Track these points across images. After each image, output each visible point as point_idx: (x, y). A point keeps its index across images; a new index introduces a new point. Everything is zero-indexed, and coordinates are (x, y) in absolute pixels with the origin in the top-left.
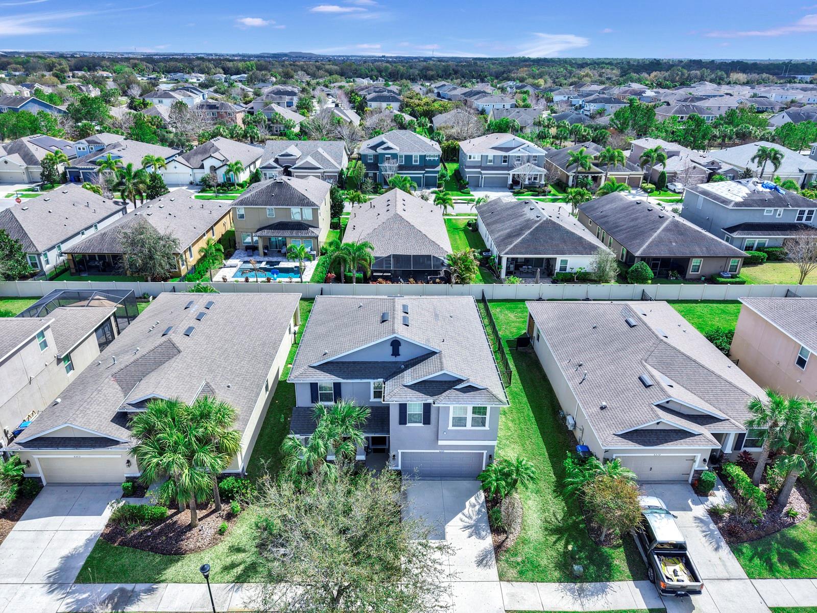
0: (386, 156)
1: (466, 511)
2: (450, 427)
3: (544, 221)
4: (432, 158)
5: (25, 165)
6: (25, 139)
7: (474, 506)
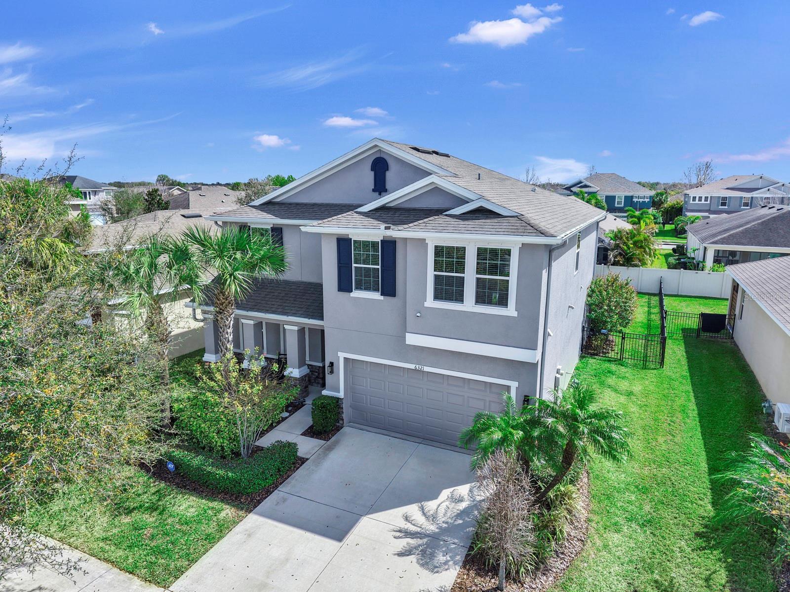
1: (431, 505)
2: (430, 302)
4: (641, 200)
7: (461, 500)
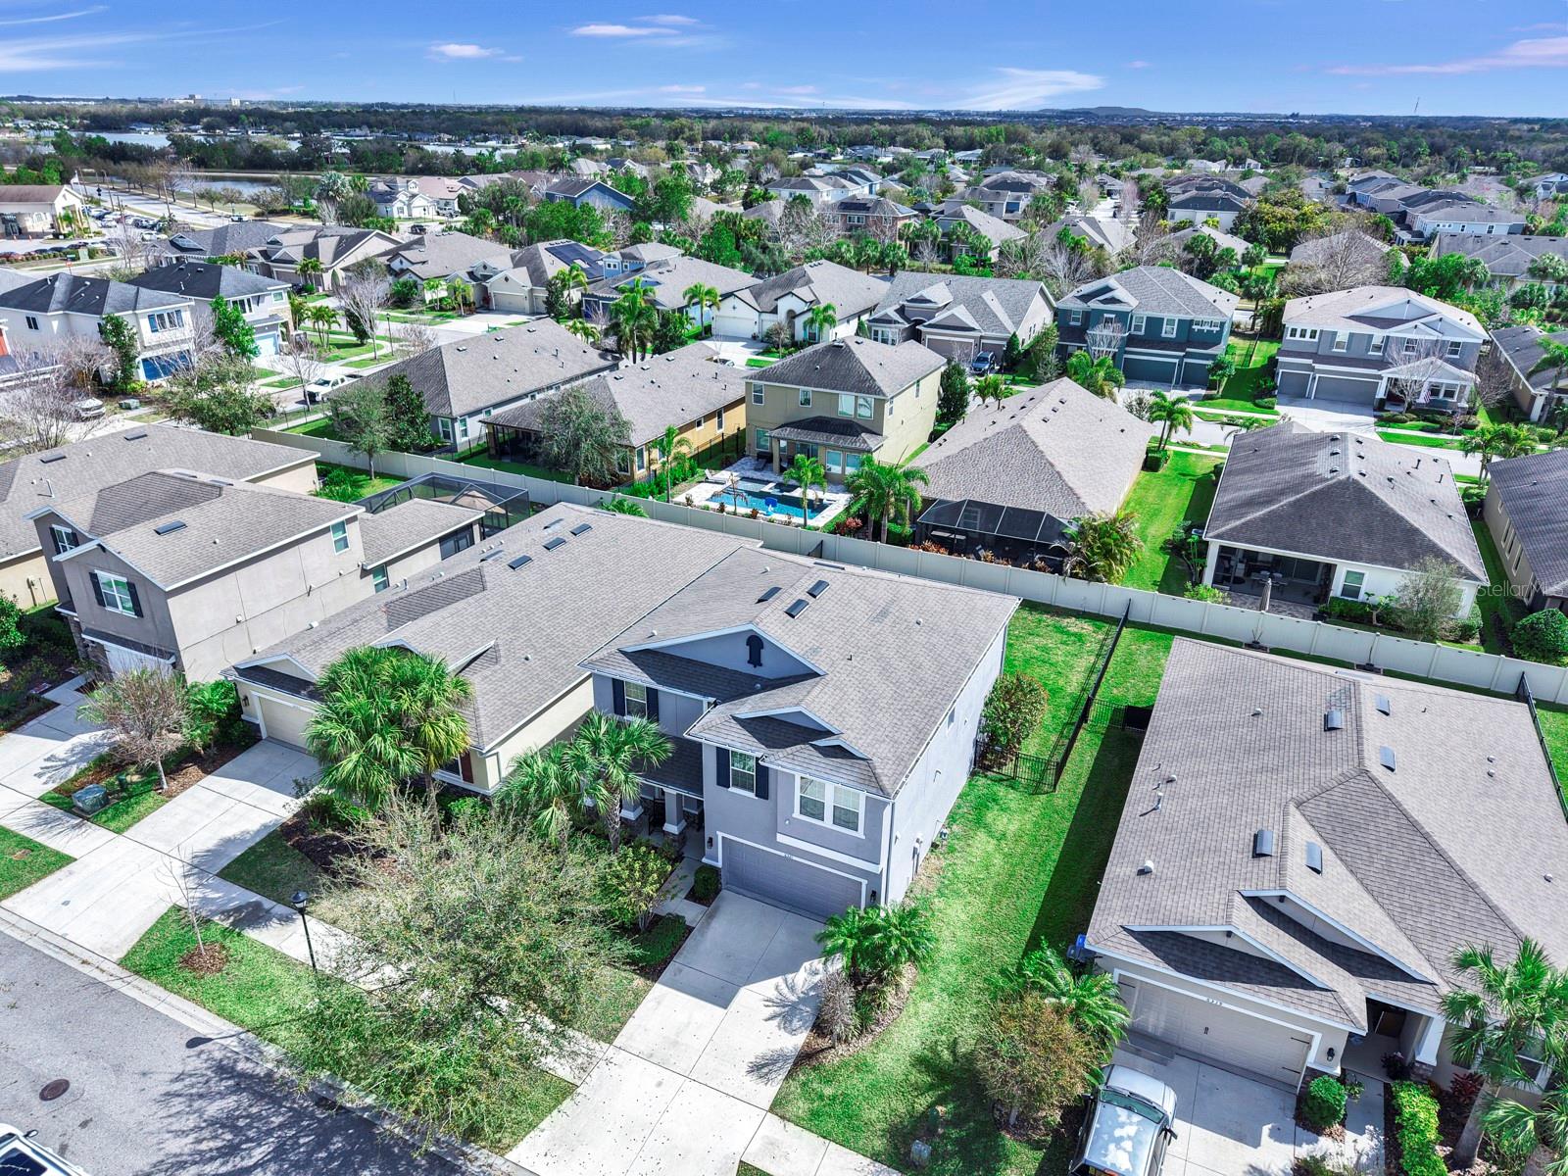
0: (1106, 315)
2: (796, 814)
3: (1340, 482)
4: (1206, 328)
5: (530, 285)
6: (542, 246)
7: (816, 973)
